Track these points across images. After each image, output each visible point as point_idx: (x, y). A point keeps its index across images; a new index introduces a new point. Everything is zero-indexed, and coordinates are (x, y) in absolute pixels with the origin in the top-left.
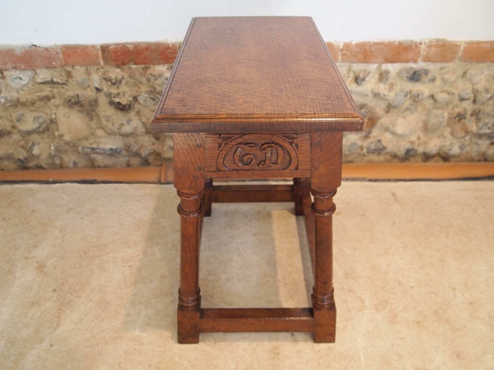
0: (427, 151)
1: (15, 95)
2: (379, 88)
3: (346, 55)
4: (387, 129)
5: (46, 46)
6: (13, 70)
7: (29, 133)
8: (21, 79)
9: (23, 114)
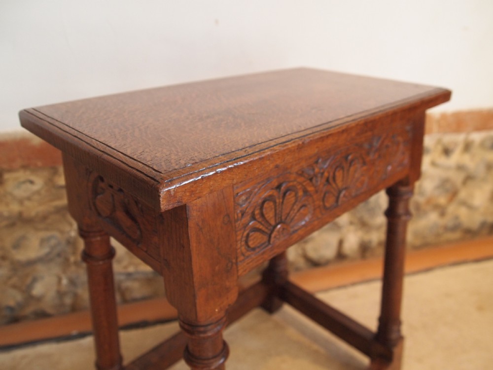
1: (15, 208)
2: (465, 160)
7: (31, 263)
8: (32, 182)
9: (24, 236)
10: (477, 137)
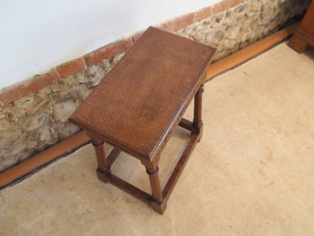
0: (242, 41)
1: (23, 112)
2: (226, 21)
3: (215, 11)
4: (227, 38)
5: (46, 73)
6: (23, 98)
8: (28, 101)
9: (30, 121)
10: (232, 9)
